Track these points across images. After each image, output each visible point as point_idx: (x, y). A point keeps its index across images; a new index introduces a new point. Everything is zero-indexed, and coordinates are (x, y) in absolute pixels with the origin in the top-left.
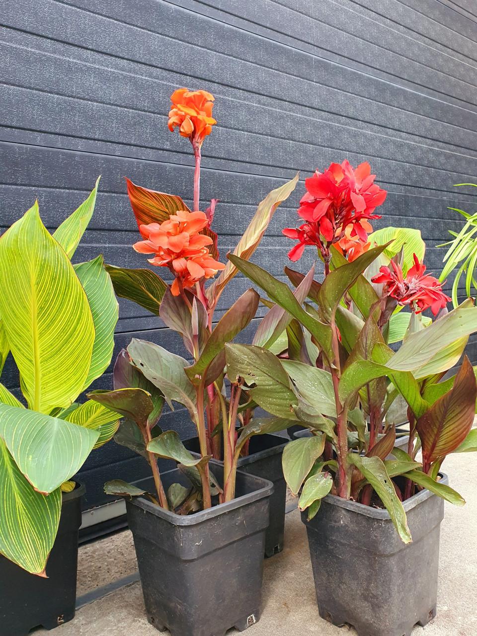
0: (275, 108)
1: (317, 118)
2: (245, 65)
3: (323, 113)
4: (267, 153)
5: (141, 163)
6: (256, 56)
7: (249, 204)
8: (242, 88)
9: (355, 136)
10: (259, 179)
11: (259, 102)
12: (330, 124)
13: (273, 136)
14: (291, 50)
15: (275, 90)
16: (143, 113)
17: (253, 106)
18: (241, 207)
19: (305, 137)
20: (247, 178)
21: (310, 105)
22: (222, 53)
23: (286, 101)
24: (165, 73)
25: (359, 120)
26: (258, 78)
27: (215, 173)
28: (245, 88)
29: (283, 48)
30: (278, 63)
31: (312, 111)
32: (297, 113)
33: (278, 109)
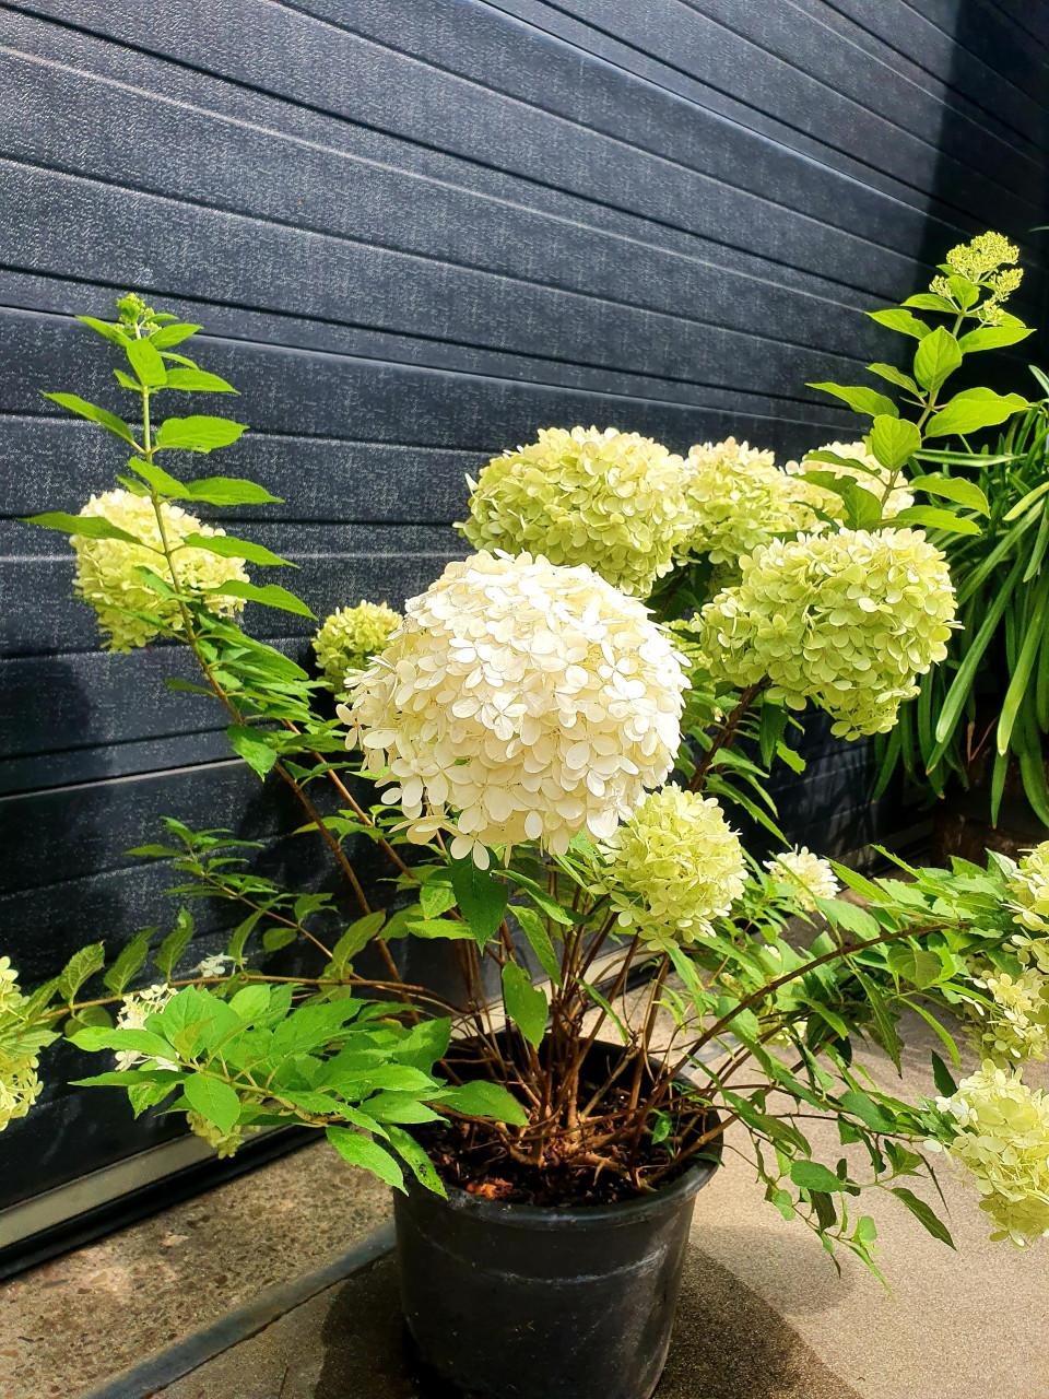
0: (469, 187)
1: (577, 220)
2: (392, 61)
3: (595, 208)
4: (435, 307)
5: (57, 325)
6: (423, 39)
7: (377, 441)
8: (380, 125)
9: (670, 272)
10: (410, 376)
11: (425, 169)
12: (610, 238)
13: (458, 263)
14: (523, 32)
15: (473, 141)
16: (72, 178)
17: (407, 179)
18: (354, 449)
19: (542, 269)
20: (377, 370)
21: (563, 185)
22: (327, 20)
23: (498, 169)
24: (148, 64)
25: (685, 231)
26: (425, 103)
27: (286, 356)
28: (387, 127)
29: (500, 20)
30: (485, 65)
31: (566, 200)
32: (527, 204)
33: (477, 189)
